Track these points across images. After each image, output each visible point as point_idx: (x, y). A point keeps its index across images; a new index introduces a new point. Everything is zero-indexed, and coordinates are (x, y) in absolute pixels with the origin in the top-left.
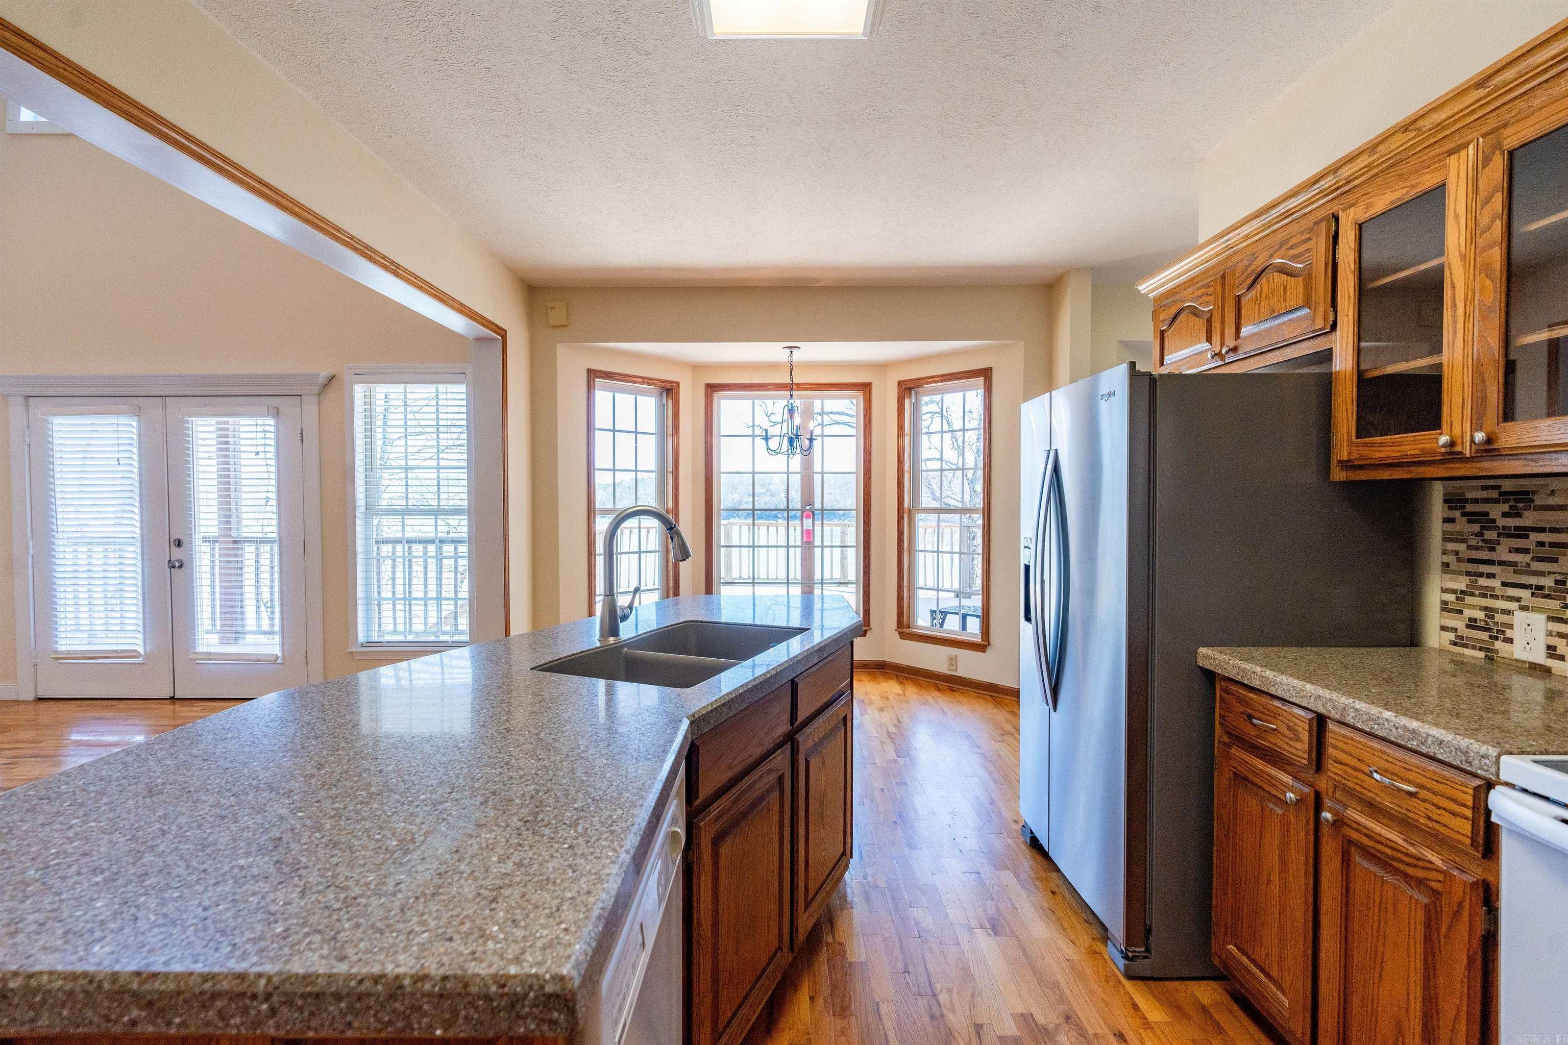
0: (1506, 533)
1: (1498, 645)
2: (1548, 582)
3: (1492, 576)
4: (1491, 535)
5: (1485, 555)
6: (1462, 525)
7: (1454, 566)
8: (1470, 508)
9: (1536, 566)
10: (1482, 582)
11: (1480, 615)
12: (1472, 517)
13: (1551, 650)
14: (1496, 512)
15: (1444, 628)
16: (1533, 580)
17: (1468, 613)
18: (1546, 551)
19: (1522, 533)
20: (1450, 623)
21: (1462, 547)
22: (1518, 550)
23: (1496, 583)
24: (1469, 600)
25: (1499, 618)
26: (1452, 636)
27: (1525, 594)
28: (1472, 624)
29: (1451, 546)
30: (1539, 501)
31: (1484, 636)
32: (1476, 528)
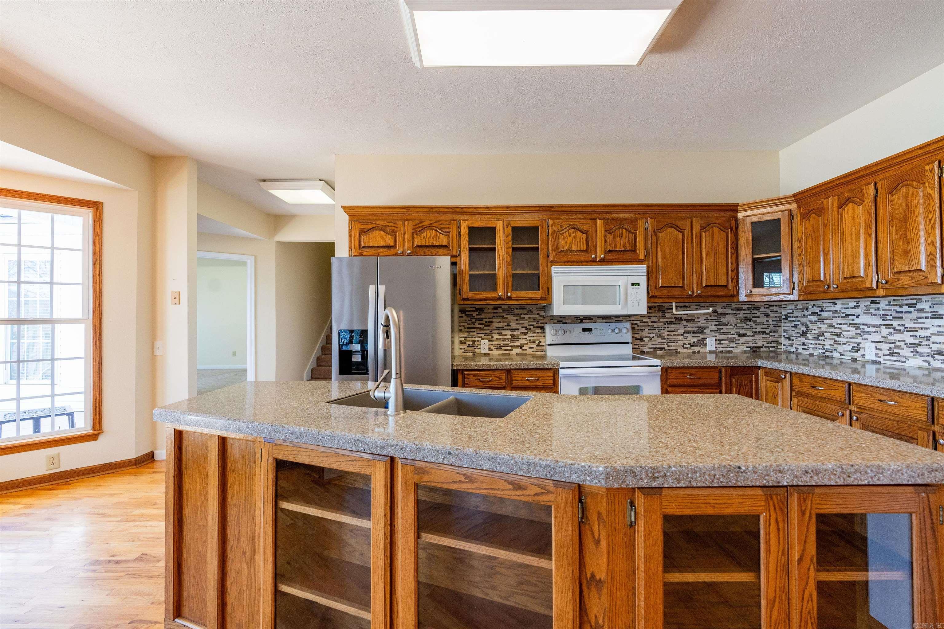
0: (478, 320)
1: (476, 350)
2: (488, 332)
3: (474, 332)
4: (474, 320)
5: (472, 326)
6: (465, 318)
7: (463, 330)
8: (467, 313)
9: (485, 328)
10: (472, 334)
11: (471, 343)
12: (468, 316)
13: (490, 349)
14: (475, 314)
15: (461, 349)
16: (485, 332)
17: (468, 343)
18: (487, 324)
19: (481, 319)
20: (462, 347)
21: (466, 324)
22: (481, 324)
23: (475, 333)
24: (468, 339)
25: (476, 343)
26: (463, 350)
27: (483, 335)
28: (469, 346)
29: (462, 324)
30: (485, 311)
31: (472, 348)
32: (469, 319)
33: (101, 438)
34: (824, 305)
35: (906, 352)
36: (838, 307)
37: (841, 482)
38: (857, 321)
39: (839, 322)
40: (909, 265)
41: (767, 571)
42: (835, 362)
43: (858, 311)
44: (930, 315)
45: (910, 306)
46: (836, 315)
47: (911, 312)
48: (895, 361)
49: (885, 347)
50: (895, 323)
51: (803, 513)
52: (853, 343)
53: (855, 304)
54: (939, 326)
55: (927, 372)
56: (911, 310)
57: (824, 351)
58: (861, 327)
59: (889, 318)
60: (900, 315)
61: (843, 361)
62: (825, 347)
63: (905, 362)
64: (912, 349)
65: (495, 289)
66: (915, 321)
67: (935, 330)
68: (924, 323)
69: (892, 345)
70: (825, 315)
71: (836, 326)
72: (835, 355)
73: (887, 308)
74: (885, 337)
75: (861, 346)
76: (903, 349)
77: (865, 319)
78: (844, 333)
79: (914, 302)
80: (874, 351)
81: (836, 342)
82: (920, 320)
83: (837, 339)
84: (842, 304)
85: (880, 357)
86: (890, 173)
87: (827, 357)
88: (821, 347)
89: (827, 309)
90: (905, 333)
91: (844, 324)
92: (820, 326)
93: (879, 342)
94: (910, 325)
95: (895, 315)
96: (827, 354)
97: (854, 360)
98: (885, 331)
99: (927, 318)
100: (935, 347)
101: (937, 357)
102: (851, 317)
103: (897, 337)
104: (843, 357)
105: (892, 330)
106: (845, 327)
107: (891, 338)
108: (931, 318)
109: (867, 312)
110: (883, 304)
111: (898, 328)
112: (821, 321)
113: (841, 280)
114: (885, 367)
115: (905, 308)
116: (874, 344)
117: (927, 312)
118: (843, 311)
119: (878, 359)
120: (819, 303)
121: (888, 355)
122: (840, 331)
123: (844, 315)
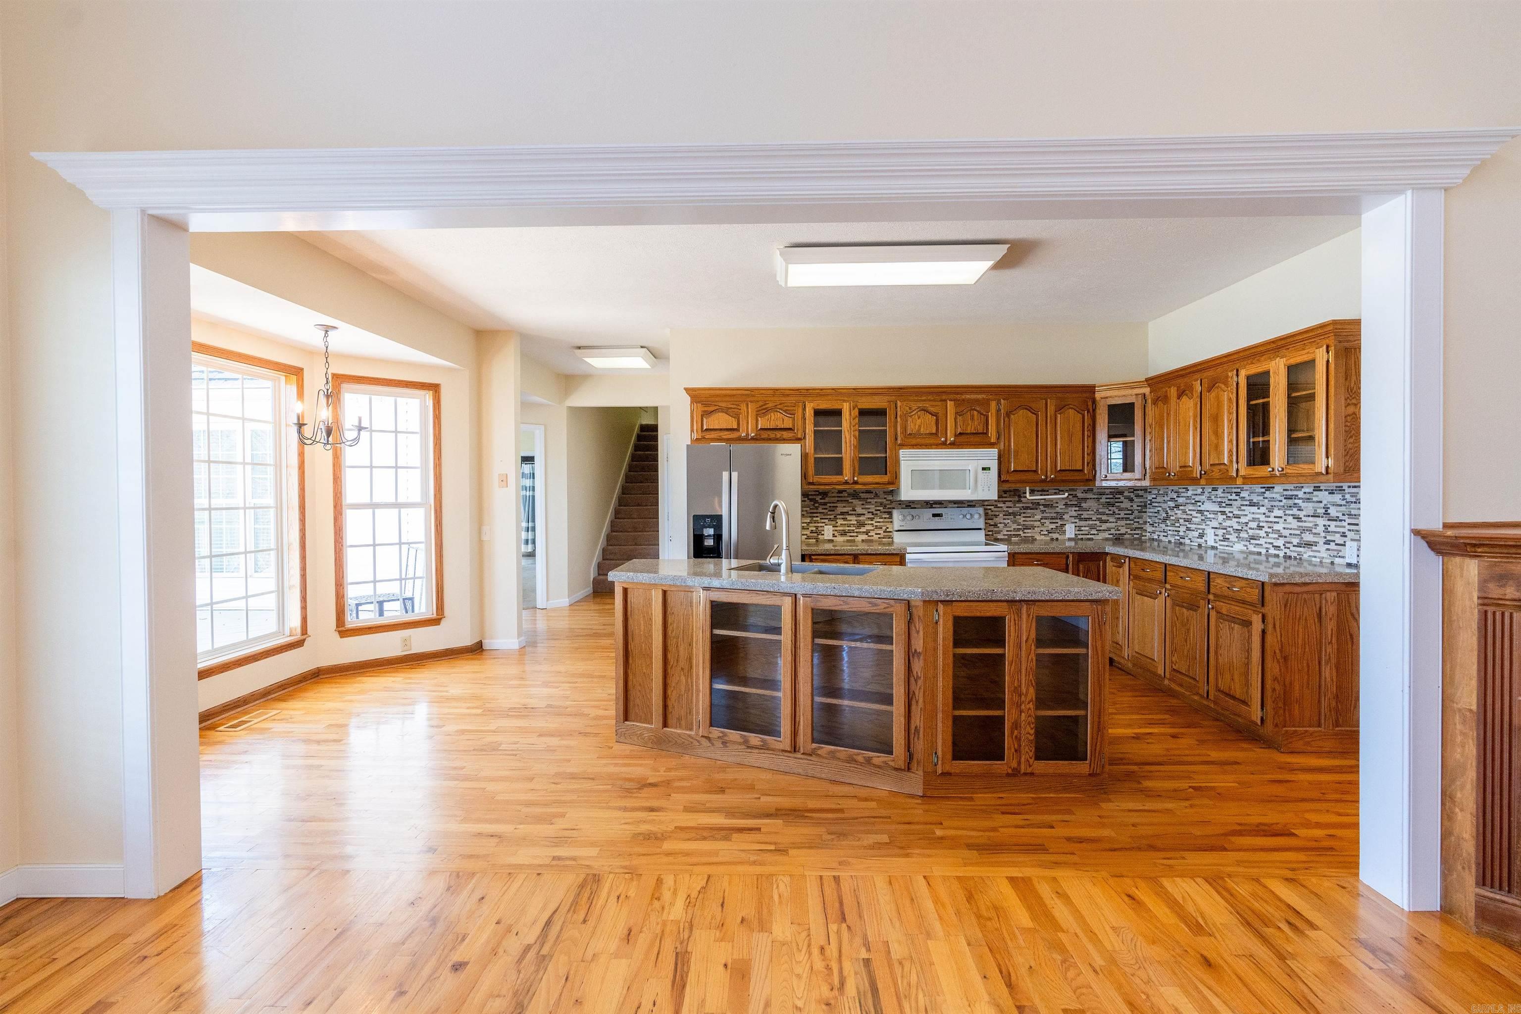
0: (821, 504)
1: (819, 536)
2: (832, 517)
3: (817, 517)
4: (817, 505)
5: (815, 511)
6: (808, 502)
7: (806, 515)
8: (810, 497)
9: (829, 513)
10: (814, 519)
11: (814, 529)
12: (811, 500)
13: (834, 535)
14: (818, 498)
15: (803, 535)
16: (829, 517)
17: (810, 529)
18: (832, 508)
19: (825, 504)
20: (805, 533)
21: (808, 509)
22: (825, 509)
23: (818, 519)
24: (811, 525)
25: (819, 529)
26: (806, 537)
27: (826, 521)
28: (812, 532)
29: (805, 509)
30: (829, 495)
31: (816, 535)
32: (812, 503)
33: (443, 622)
34: (1180, 490)
35: (1233, 537)
36: (1190, 493)
37: (1047, 598)
38: (1202, 508)
39: (1191, 508)
40: (1219, 458)
41: (1009, 647)
42: (1187, 548)
43: (1203, 498)
44: (1248, 503)
45: (1238, 494)
46: (1188, 501)
47: (1236, 500)
48: (1227, 546)
49: (1220, 532)
50: (1227, 510)
51: (1029, 615)
52: (1199, 529)
53: (1201, 490)
54: (1253, 513)
55: (1245, 556)
56: (1237, 498)
57: (1178, 538)
58: (1206, 513)
59: (1224, 505)
60: (1230, 502)
61: (1192, 547)
62: (1180, 534)
63: (1232, 547)
64: (1237, 535)
65: (840, 472)
66: (1239, 509)
67: (1250, 517)
68: (1244, 510)
69: (1225, 531)
70: (1181, 500)
71: (1189, 512)
72: (1187, 541)
73: (1222, 495)
74: (1220, 524)
75: (1205, 532)
76: (1231, 534)
77: (1208, 506)
78: (1193, 519)
79: (1239, 490)
80: (1213, 537)
81: (1188, 529)
82: (1243, 508)
83: (1189, 526)
84: (1193, 490)
85: (1216, 542)
86: (1210, 373)
87: (1181, 543)
88: (1176, 533)
89: (1182, 495)
90: (1233, 519)
91: (1194, 510)
92: (1177, 512)
93: (1216, 528)
94: (1236, 512)
95: (1228, 502)
96: (1182, 540)
97: (1200, 546)
98: (1221, 517)
99: (1246, 505)
100: (1251, 532)
101: (1252, 541)
102: (1199, 504)
103: (1228, 523)
104: (1192, 543)
105: (1225, 517)
106: (1194, 513)
107: (1224, 524)
108: (1249, 506)
109: (1209, 498)
110: (1219, 492)
111: (1229, 515)
112: (1177, 507)
113: (1178, 469)
114: (1220, 552)
115: (1234, 497)
116: (1213, 530)
117: (1246, 500)
118: (1193, 497)
119: (1215, 545)
120: (1176, 488)
121: (1222, 541)
122: (1190, 517)
123: (1193, 501)
